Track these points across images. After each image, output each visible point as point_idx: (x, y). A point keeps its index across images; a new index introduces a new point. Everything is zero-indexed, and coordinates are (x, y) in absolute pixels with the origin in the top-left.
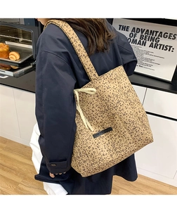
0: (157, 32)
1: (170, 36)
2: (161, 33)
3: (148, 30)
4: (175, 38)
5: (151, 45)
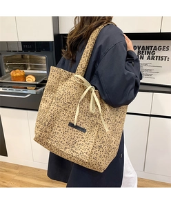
0: (152, 47)
1: (164, 48)
2: (156, 47)
3: (144, 47)
4: (168, 49)
5: (149, 58)
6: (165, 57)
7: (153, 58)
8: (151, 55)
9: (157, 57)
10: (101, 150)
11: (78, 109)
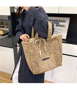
0: (58, 20)
1: (63, 21)
2: (60, 20)
3: (54, 20)
4: (65, 22)
5: (56, 26)
6: (64, 25)
7: (58, 26)
8: (57, 24)
9: (60, 25)
10: (59, 60)
11: (40, 50)
